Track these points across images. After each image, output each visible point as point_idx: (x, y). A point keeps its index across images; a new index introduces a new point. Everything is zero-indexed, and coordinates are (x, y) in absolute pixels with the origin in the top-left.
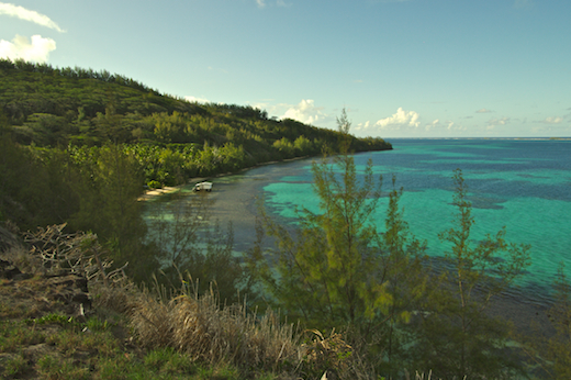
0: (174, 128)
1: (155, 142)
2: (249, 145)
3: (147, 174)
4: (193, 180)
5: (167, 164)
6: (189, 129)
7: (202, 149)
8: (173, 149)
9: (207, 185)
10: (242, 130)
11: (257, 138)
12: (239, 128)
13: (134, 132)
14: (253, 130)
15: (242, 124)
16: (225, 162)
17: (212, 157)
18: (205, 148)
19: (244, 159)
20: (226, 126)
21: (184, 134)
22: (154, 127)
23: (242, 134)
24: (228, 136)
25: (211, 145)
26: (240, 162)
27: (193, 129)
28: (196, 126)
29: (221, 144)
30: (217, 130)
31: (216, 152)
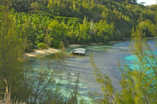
0: (63, 5)
1: (47, 14)
2: (119, 23)
3: (38, 37)
4: (72, 46)
5: (53, 32)
6: (74, 6)
7: (82, 23)
8: (60, 21)
9: (82, 51)
10: (115, 11)
11: (126, 18)
12: (112, 9)
13: (33, 5)
14: (124, 11)
15: (116, 6)
16: (99, 34)
17: (89, 30)
18: (84, 22)
19: (114, 33)
20: (103, 6)
21: (69, 10)
22: (48, 2)
23: (114, 14)
24: (104, 14)
25: (89, 21)
26: (110, 35)
27: (77, 7)
28: (79, 5)
29: (96, 21)
30: (95, 9)
31: (92, 25)
